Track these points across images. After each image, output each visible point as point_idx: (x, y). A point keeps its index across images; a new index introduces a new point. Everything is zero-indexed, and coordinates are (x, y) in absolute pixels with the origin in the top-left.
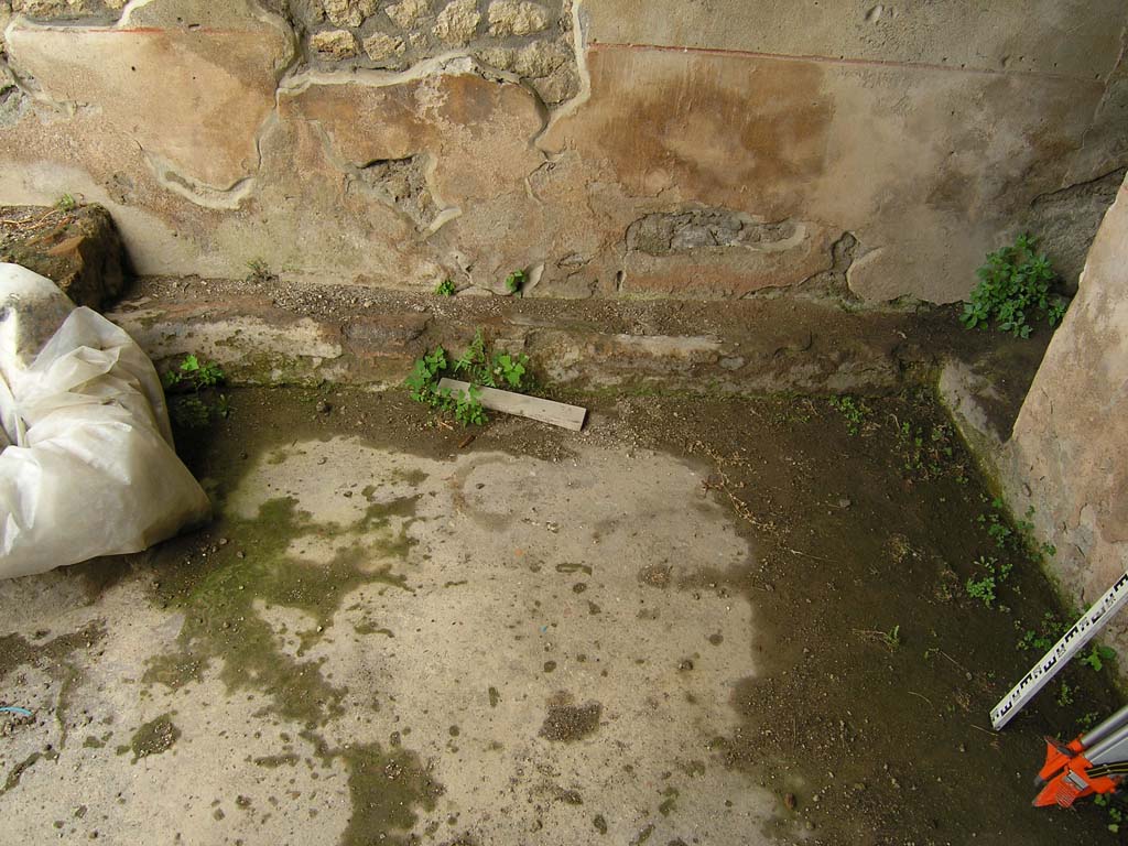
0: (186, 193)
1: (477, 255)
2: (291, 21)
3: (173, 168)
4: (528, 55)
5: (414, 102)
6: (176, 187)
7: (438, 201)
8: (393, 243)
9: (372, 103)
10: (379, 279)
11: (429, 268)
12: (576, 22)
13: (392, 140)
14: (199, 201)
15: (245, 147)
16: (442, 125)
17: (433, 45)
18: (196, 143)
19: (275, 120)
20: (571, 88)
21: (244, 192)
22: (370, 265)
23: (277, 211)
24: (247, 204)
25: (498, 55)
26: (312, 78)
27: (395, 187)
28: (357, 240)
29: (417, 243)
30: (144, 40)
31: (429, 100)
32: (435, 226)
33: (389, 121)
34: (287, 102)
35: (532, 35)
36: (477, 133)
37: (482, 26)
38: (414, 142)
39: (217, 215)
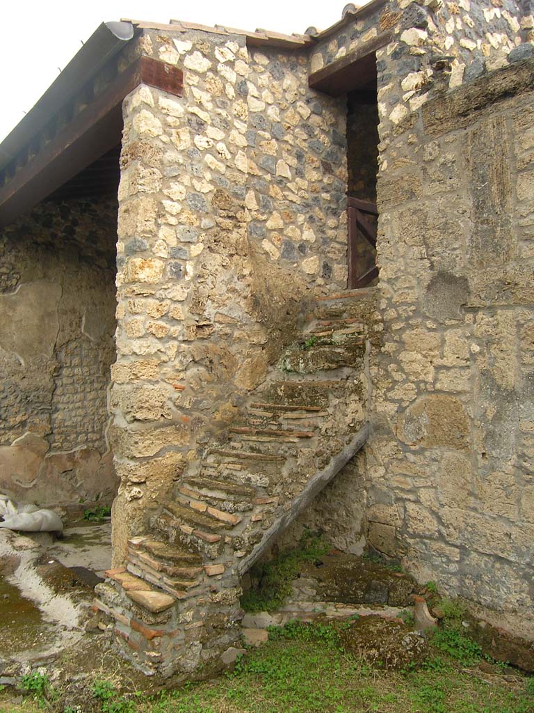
0: (20, 484)
1: (88, 492)
2: (48, 442)
3: (17, 478)
4: (96, 444)
5: (74, 456)
6: (18, 483)
7: (79, 479)
8: (68, 491)
9: (66, 457)
10: (65, 501)
11: (77, 496)
12: (106, 436)
13: (69, 466)
14: (23, 486)
15: (36, 471)
16: (80, 461)
17: (77, 444)
18: (25, 471)
19: (43, 464)
20: (106, 449)
21: (34, 482)
22: (62, 498)
23: (41, 486)
24: (34, 485)
25: (91, 444)
26: (52, 453)
27: (69, 477)
28: (59, 492)
29: (74, 491)
30: (17, 448)
31: (77, 455)
32: (78, 485)
33: (69, 461)
34: (47, 459)
35: (97, 440)
36: (87, 461)
37: (87, 439)
38: (74, 465)
39: (27, 489)
